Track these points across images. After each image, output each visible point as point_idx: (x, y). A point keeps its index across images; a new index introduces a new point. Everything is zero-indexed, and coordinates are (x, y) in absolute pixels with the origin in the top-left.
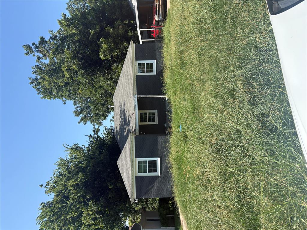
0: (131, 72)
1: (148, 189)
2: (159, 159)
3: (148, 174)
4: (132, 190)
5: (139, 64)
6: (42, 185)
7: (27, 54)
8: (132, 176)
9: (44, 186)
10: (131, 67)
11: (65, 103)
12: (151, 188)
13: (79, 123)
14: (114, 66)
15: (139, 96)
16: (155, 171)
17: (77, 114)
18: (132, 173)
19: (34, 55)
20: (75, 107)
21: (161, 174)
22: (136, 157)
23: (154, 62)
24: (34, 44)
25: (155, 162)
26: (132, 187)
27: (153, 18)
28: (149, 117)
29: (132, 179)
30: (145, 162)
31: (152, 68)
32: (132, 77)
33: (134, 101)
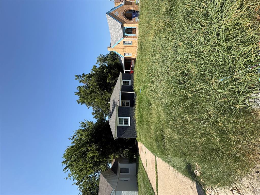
0: (120, 84)
1: (123, 133)
2: (130, 117)
3: (124, 125)
4: (115, 132)
5: (123, 81)
6: (70, 138)
7: (76, 79)
8: (116, 125)
9: (71, 139)
10: (120, 82)
11: (89, 109)
12: (125, 132)
13: (93, 118)
14: (112, 87)
15: (122, 92)
16: (127, 124)
17: (93, 114)
18: (116, 124)
19: (79, 80)
20: (93, 110)
21: (130, 125)
22: (118, 116)
23: (130, 81)
24: (79, 75)
25: (128, 119)
26: (115, 131)
27: (130, 66)
28: (126, 104)
29: (116, 126)
30: (123, 119)
31: (129, 83)
32: (120, 86)
33: (120, 93)
